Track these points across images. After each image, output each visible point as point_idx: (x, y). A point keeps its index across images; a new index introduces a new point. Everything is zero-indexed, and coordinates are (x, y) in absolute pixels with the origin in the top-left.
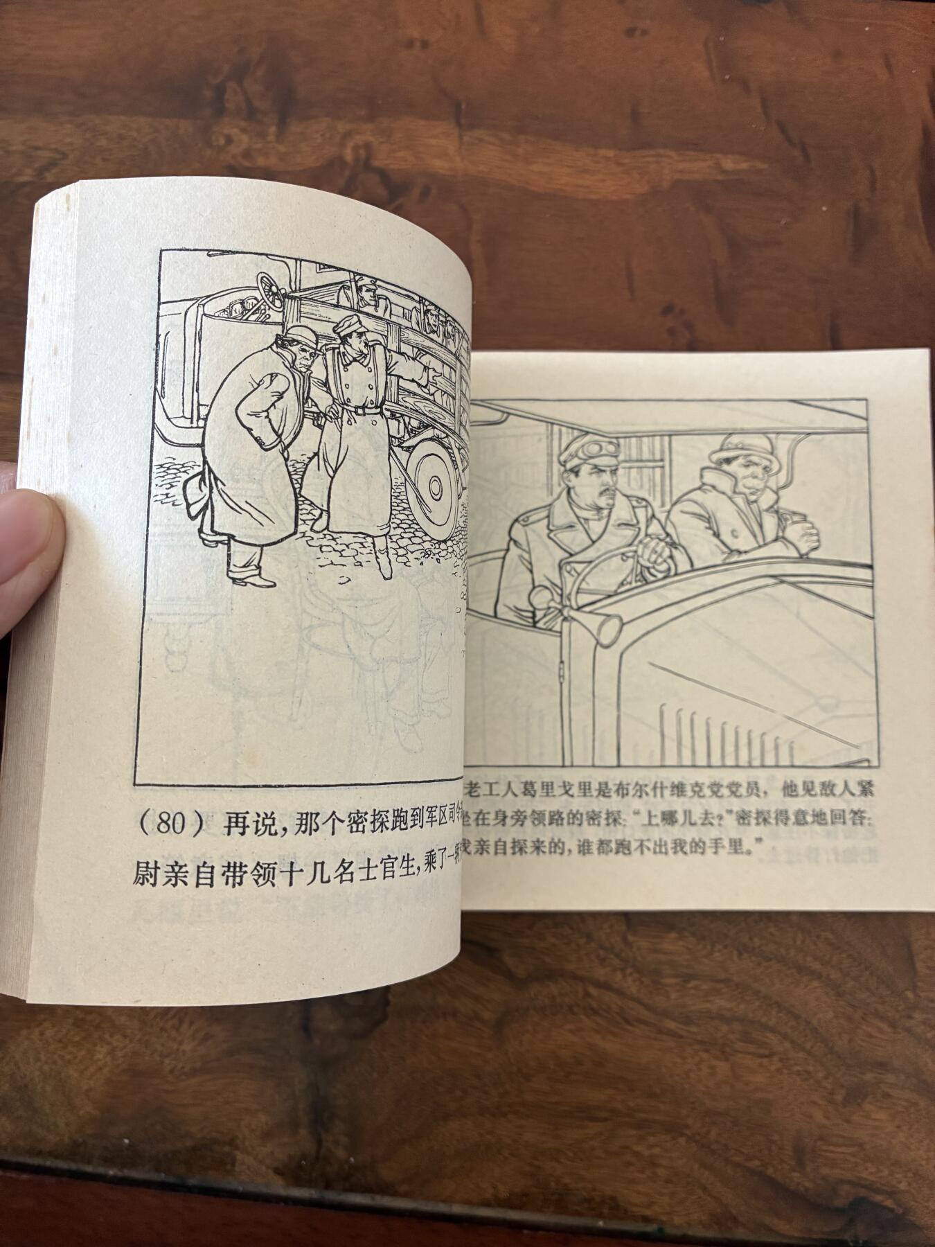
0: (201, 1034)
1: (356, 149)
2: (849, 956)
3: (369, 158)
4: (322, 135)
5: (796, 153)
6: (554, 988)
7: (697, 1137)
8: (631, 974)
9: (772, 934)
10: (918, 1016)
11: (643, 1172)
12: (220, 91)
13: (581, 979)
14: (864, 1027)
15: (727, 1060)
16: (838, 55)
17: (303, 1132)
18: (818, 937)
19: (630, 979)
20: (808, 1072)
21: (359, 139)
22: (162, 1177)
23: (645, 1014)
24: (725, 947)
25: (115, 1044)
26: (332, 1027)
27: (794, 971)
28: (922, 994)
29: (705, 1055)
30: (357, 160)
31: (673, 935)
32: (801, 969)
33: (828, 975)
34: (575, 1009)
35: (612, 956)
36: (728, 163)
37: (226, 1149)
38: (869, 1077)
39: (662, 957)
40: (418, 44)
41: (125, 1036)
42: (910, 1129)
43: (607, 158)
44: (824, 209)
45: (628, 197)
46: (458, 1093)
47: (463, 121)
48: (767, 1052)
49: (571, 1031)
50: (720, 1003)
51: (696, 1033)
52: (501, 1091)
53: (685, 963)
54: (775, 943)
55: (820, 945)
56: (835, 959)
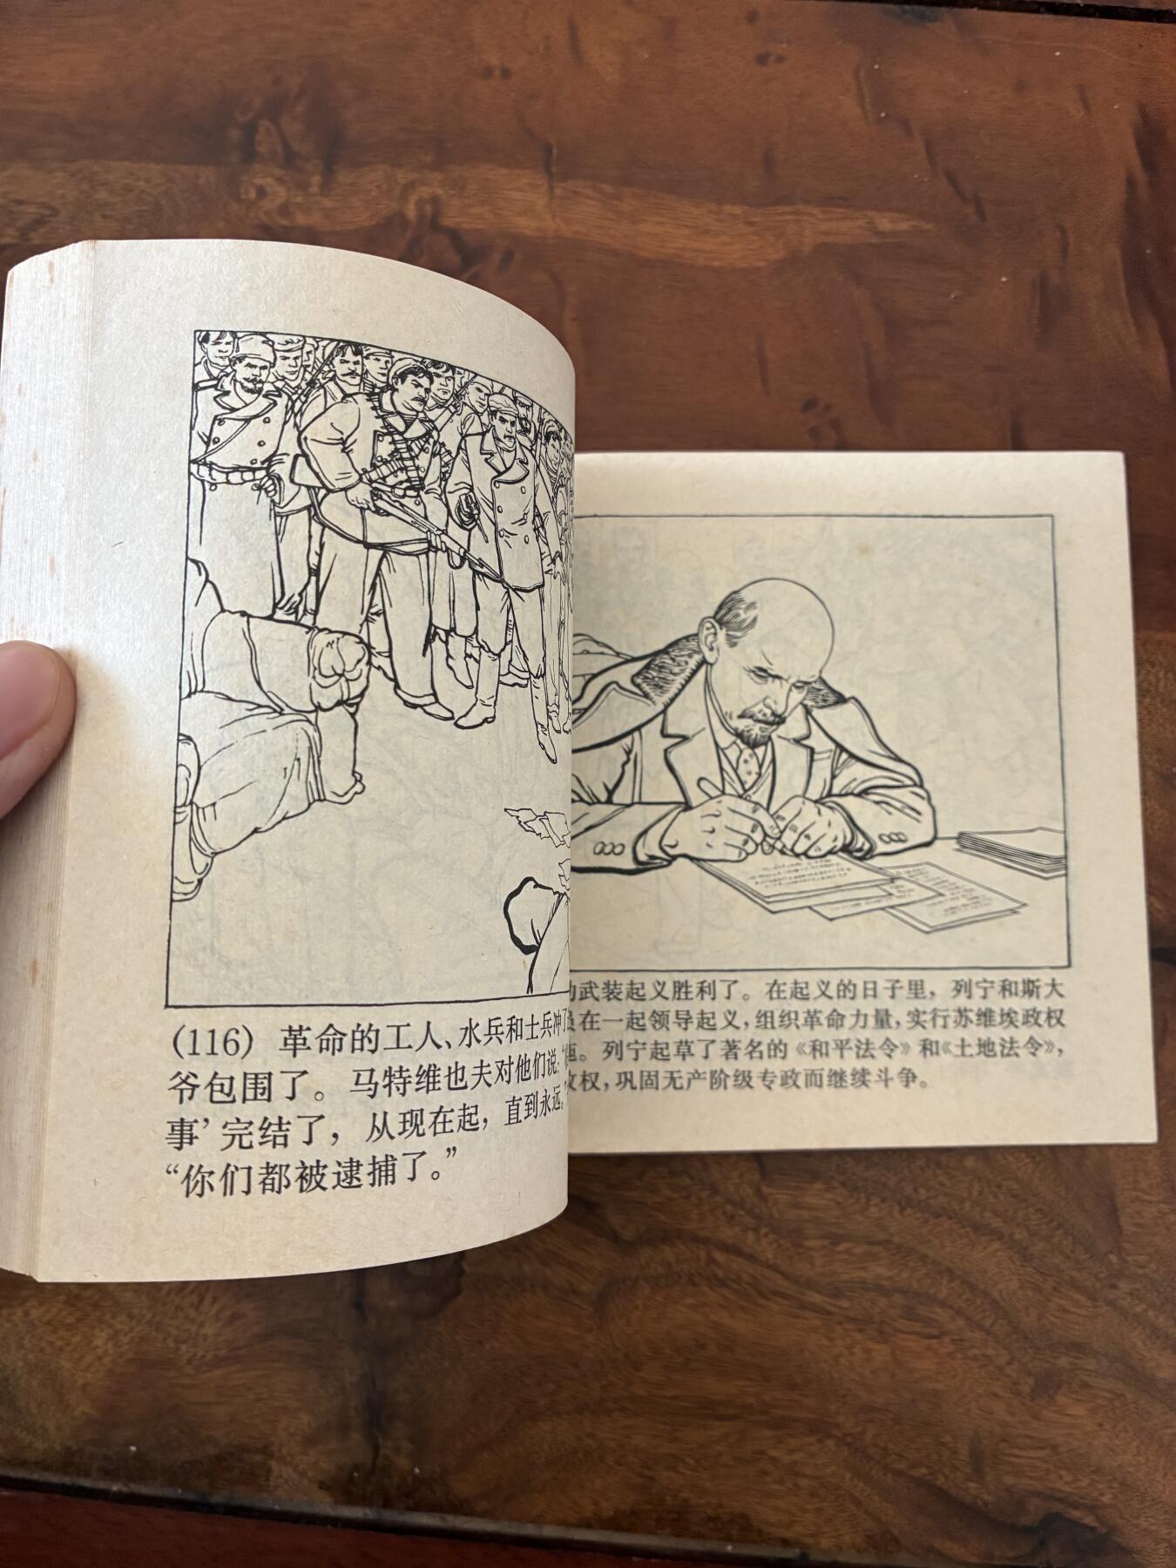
0: (227, 1313)
1: (420, 203)
2: (1040, 1210)
3: (436, 215)
4: (378, 187)
5: (970, 210)
6: (668, 1253)
7: (849, 1439)
8: (766, 1235)
9: (942, 1184)
10: (1124, 1286)
11: (781, 1482)
12: (250, 130)
13: (705, 1242)
14: (1056, 1299)
15: (886, 1342)
16: (1020, 87)
17: (356, 1437)
18: (999, 1186)
19: (764, 1241)
20: (986, 1356)
21: (425, 191)
22: (178, 1493)
23: (782, 1284)
24: (884, 1200)
25: (118, 1327)
26: (393, 1304)
27: (968, 1229)
28: (1129, 1258)
29: (858, 1336)
30: (421, 216)
31: (818, 1186)
32: (977, 1228)
33: (1012, 1235)
34: (697, 1280)
35: (742, 1213)
36: (885, 223)
37: (259, 1458)
38: (1063, 1362)
39: (805, 1214)
40: (497, 72)
41: (131, 1317)
42: (1114, 1427)
43: (734, 217)
44: (1004, 279)
45: (760, 264)
46: (551, 1386)
47: (554, 169)
48: (935, 1332)
49: (691, 1307)
50: (879, 1271)
51: (847, 1309)
52: (604, 1382)
53: (834, 1220)
54: (946, 1195)
55: (1001, 1197)
56: (1021, 1214)
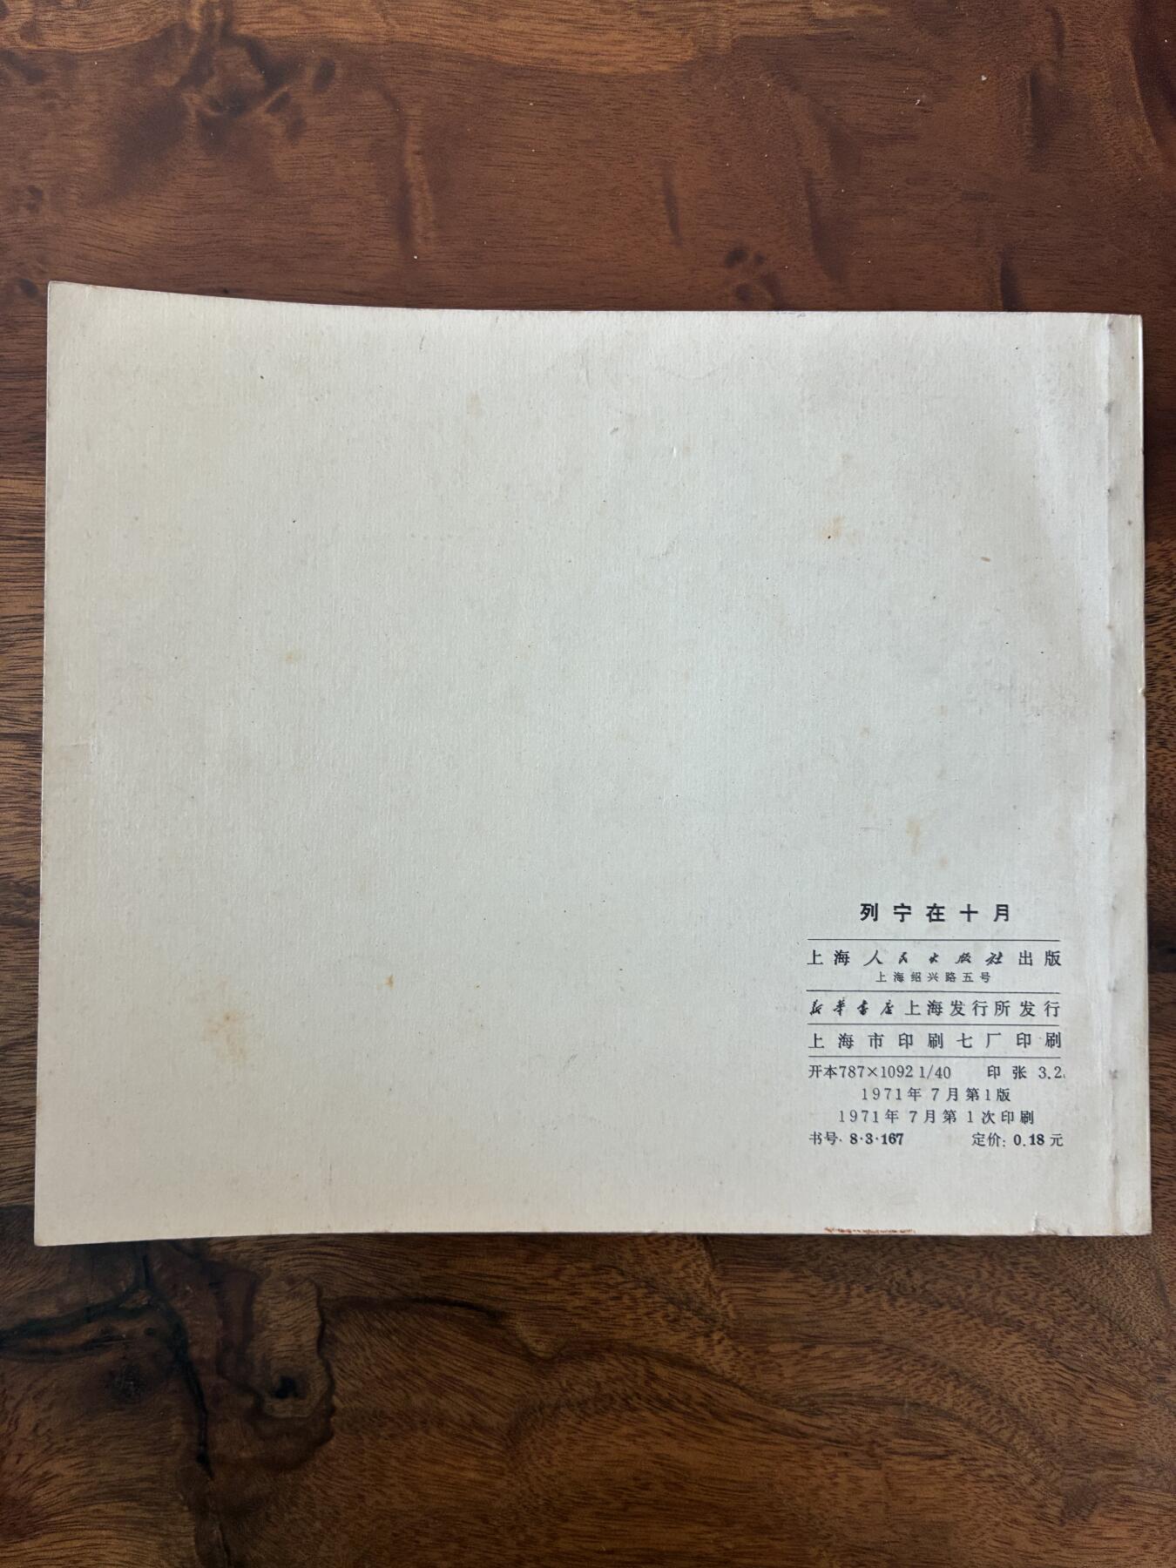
1: (206, 9)
2: (1067, 1291)
3: (228, 22)
6: (597, 1371)
8: (720, 1342)
9: (943, 1266)
13: (643, 1353)
14: (1091, 1401)
15: (879, 1467)
19: (718, 1349)
20: (1005, 1477)
23: (743, 1402)
24: (868, 1289)
27: (978, 1320)
29: (843, 1462)
30: (209, 26)
31: (786, 1274)
32: (989, 1318)
33: (1033, 1324)
34: (634, 1402)
35: (689, 1314)
38: (1100, 1475)
39: (770, 1312)
42: (1162, 1549)
44: (985, 77)
45: (662, 67)
46: (454, 1546)
48: (940, 1451)
49: (628, 1437)
50: (864, 1378)
51: (828, 1429)
52: (522, 1538)
53: (807, 1319)
54: (948, 1277)
55: (1019, 1278)
56: (1043, 1297)
